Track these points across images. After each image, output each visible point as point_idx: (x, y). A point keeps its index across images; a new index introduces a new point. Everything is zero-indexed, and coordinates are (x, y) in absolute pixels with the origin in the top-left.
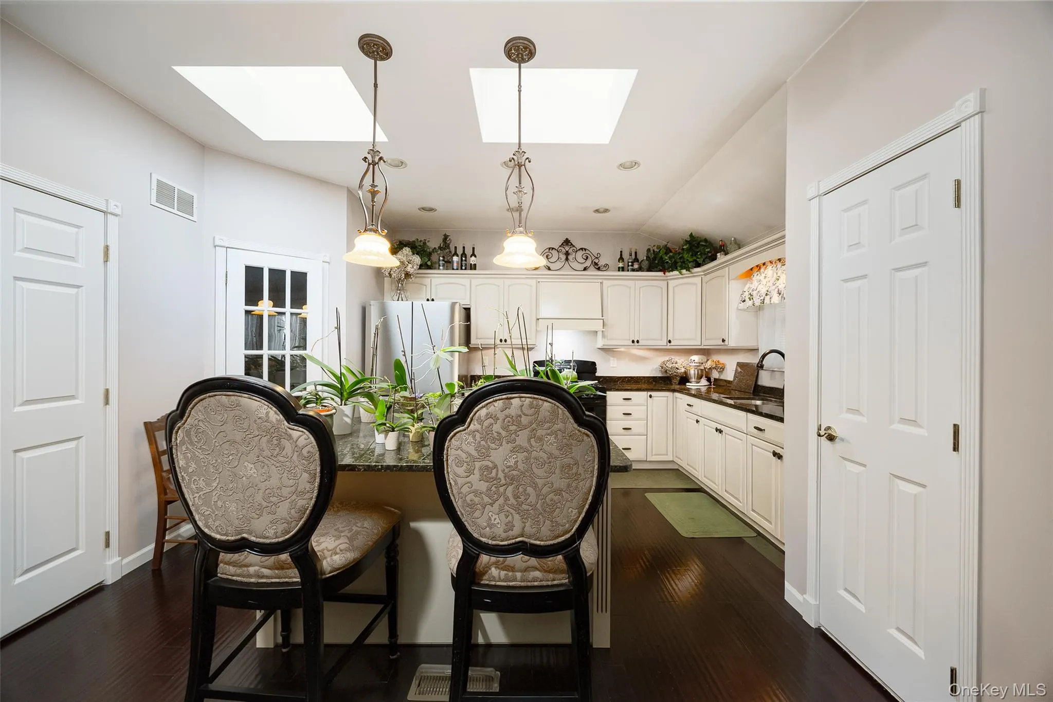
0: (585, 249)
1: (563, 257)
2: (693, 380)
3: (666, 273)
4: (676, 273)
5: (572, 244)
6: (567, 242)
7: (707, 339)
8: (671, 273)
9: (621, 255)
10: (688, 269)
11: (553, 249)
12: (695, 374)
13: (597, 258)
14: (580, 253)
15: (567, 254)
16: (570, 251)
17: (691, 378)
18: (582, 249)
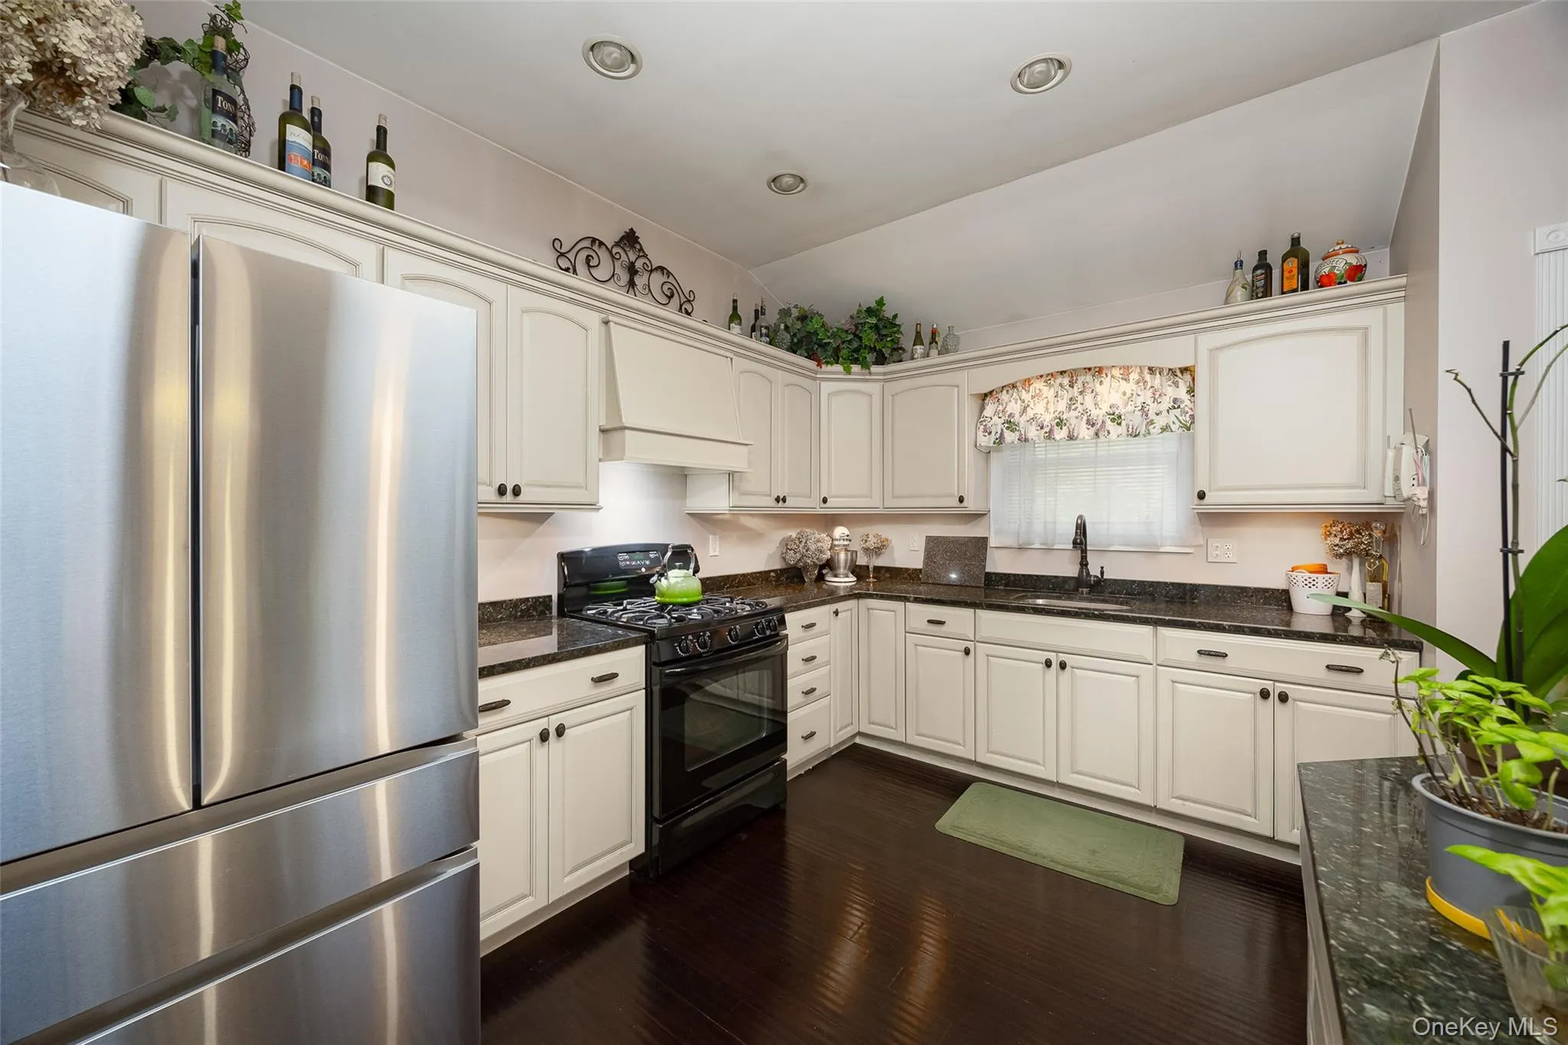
0: (669, 273)
1: (625, 278)
2: (842, 571)
3: (824, 366)
4: (838, 368)
5: (641, 249)
6: (630, 239)
7: (896, 497)
8: (829, 368)
9: (735, 308)
10: (865, 366)
11: (601, 244)
12: (846, 560)
13: (689, 301)
14: (657, 279)
15: (632, 270)
16: (639, 265)
17: (839, 568)
18: (661, 269)
